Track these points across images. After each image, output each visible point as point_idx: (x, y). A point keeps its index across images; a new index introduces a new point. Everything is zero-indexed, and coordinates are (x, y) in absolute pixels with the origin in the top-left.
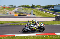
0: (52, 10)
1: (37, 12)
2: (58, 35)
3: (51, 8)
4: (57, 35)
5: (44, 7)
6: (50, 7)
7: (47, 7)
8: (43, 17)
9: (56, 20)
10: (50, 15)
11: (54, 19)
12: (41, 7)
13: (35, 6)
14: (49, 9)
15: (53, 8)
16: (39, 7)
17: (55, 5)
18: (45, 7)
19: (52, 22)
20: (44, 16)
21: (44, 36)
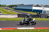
0: (15, 9)
2: (19, 29)
5: (8, 6)
6: (14, 6)
7: (11, 6)
9: (18, 17)
12: (6, 6)
13: (1, 5)
14: (13, 8)
15: (16, 7)
16: (4, 6)
17: (17, 5)
18: (10, 6)
19: (15, 19)
20: (9, 14)
21: (8, 30)
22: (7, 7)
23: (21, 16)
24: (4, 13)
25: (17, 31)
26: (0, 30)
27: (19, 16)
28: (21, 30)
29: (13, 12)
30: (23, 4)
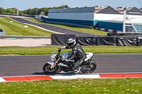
0: (44, 20)
1: (8, 25)
3: (40, 16)
4: (53, 80)
5: (24, 12)
6: (39, 12)
7: (32, 13)
8: (22, 36)
9: (53, 43)
10: (39, 32)
11: (49, 41)
12: (18, 13)
13: (4, 10)
14: (37, 17)
15: (46, 14)
16: (12, 13)
17: (50, 8)
18: (28, 13)
19: (43, 49)
20: (25, 35)
21: (24, 82)
22: (20, 15)
23: (60, 40)
24: (13, 33)
25: (50, 84)
26: (2, 83)
29: (37, 29)
30: (66, 7)
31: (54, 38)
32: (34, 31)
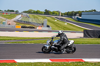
0: (79, 20)
2: (87, 62)
3: (76, 17)
4: (85, 62)
5: (65, 14)
6: (75, 14)
7: (70, 15)
9: (85, 36)
10: (75, 28)
11: (82, 35)
12: (60, 15)
13: (50, 12)
14: (74, 18)
15: (80, 16)
16: (56, 14)
17: (83, 12)
18: (67, 15)
19: (78, 40)
20: (65, 30)
21: (64, 63)
22: (62, 16)
23: (90, 34)
24: (57, 28)
25: (83, 65)
26: (49, 63)
27: (87, 34)
28: (91, 63)
29: (74, 26)
30: (95, 10)
31: (85, 33)
32: (72, 27)
